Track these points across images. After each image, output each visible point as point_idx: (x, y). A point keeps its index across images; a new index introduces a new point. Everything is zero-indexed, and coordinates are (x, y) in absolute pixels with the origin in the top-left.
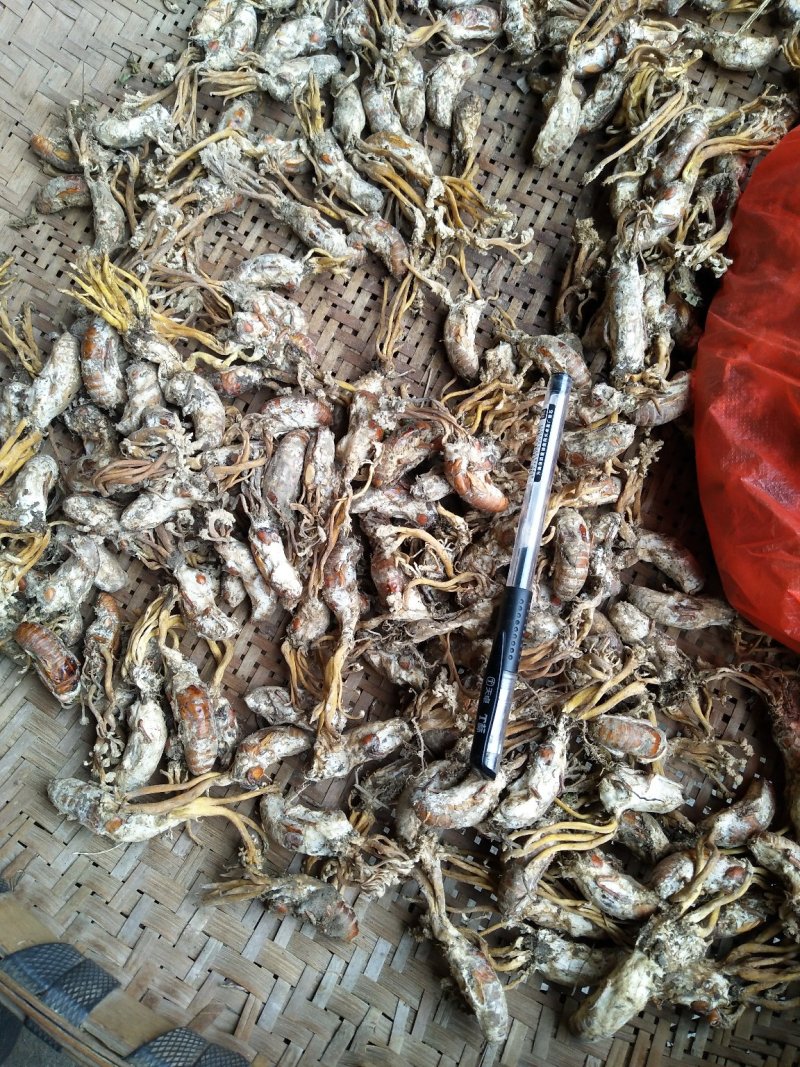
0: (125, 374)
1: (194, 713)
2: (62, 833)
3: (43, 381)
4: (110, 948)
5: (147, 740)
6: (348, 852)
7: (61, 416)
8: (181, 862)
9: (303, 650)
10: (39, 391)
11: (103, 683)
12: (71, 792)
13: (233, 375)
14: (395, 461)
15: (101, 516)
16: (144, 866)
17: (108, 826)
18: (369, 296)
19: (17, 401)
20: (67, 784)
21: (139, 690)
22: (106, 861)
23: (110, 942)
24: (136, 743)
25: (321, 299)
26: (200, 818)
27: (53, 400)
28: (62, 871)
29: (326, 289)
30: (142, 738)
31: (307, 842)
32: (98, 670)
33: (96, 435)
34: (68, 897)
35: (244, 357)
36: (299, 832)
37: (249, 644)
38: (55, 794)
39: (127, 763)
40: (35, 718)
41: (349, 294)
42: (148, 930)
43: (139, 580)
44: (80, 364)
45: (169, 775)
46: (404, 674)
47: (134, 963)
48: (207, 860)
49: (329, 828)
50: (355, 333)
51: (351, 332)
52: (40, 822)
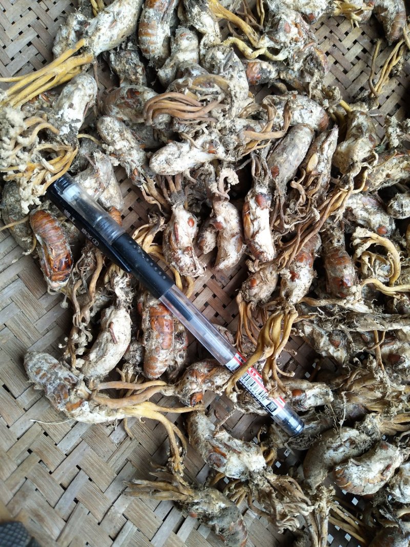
0: (173, 33)
1: (162, 326)
2: (25, 399)
3: (107, 15)
4: (48, 519)
5: (113, 340)
6: (265, 486)
7: (108, 53)
8: (115, 448)
9: (253, 305)
10: (101, 22)
11: (89, 282)
12: (45, 367)
13: (258, 66)
14: (384, 174)
15: (125, 143)
16: (84, 445)
17: (69, 405)
18: (362, 48)
19: (77, 28)
20: (43, 358)
21: (116, 297)
22: (56, 433)
23: (49, 513)
24: (104, 341)
25: (325, 38)
26: (143, 419)
27: (109, 34)
28: (19, 435)
29: (331, 32)
30: (110, 338)
31: (229, 466)
32: (88, 269)
33: (134, 77)
34: (19, 461)
35: (269, 55)
36: (224, 455)
37: (205, 286)
38: (30, 364)
39: (93, 356)
40: (23, 294)
41: (347, 42)
42: (81, 505)
43: (130, 209)
44: (141, 11)
45: (123, 373)
46: (332, 350)
47: (66, 538)
48: (134, 451)
49: (250, 460)
50: (345, 72)
51: (342, 69)
52: (8, 386)
